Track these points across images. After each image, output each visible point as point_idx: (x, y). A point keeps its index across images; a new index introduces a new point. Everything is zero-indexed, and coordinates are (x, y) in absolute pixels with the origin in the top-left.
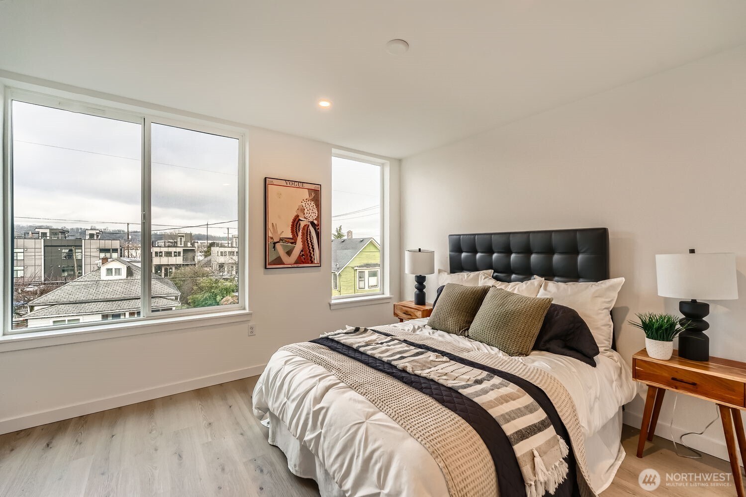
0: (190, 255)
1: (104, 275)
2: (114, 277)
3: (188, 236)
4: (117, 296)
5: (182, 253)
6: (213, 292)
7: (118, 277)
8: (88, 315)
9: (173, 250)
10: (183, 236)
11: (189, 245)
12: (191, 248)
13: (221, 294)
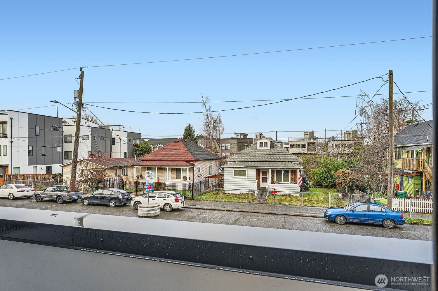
0: (312, 147)
1: (258, 147)
2: (264, 148)
3: (311, 134)
4: (265, 159)
5: (307, 145)
6: (329, 168)
7: (266, 148)
8: (250, 168)
9: (301, 143)
10: (308, 134)
11: (312, 140)
12: (313, 142)
13: (334, 169)
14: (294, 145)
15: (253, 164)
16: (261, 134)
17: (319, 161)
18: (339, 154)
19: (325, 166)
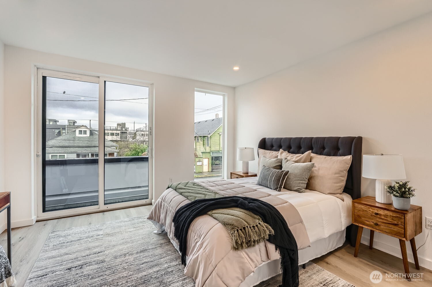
0: (124, 135)
1: (77, 134)
2: (83, 135)
3: (123, 125)
4: (84, 145)
5: (120, 134)
6: (137, 151)
7: (85, 135)
8: (69, 153)
9: (115, 132)
10: (120, 125)
11: (124, 129)
12: (124, 131)
13: (141, 152)
14: (108, 133)
15: (72, 149)
16: (74, 121)
17: (130, 146)
18: (144, 141)
19: (135, 150)
